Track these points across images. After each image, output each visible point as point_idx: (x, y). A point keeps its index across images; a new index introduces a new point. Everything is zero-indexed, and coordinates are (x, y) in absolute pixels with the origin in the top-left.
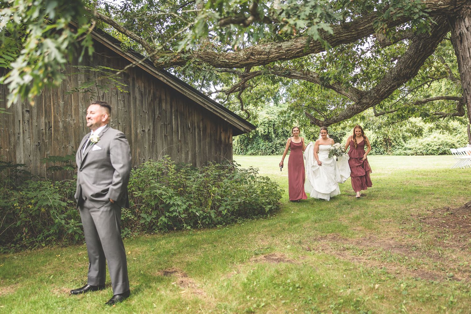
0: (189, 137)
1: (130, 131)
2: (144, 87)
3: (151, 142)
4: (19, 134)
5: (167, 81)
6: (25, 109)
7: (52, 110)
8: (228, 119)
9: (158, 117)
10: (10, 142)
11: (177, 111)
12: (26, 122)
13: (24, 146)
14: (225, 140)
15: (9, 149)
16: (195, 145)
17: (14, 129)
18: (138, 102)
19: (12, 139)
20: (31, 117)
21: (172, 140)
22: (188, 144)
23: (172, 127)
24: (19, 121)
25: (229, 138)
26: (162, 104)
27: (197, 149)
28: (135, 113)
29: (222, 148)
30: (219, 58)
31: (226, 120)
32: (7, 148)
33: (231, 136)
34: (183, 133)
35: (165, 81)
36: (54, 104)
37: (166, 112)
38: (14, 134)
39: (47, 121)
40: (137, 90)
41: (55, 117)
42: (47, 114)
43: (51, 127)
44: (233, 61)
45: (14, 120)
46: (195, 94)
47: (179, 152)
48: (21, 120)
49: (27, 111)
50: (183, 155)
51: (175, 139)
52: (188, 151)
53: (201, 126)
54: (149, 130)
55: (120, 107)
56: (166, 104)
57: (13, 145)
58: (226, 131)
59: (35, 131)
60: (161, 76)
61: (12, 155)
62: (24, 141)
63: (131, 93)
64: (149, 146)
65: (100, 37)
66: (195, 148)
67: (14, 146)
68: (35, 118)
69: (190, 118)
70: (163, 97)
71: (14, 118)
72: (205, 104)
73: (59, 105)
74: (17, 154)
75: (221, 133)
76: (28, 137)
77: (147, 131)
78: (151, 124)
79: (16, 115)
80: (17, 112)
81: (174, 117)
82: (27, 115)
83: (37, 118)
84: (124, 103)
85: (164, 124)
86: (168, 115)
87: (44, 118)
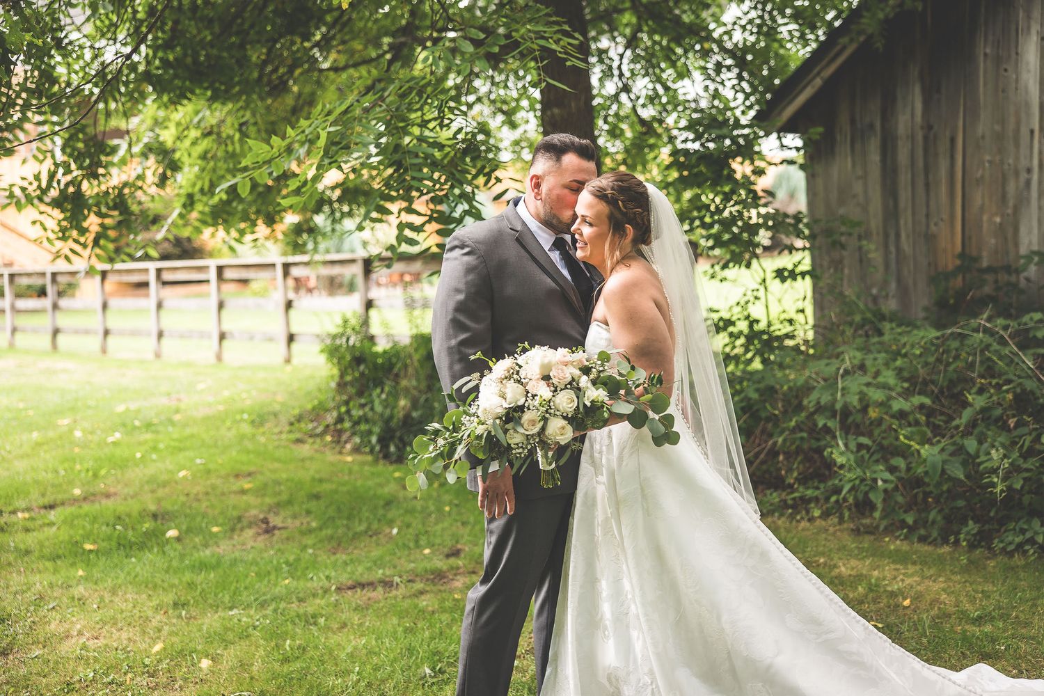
4: (1029, 171)
10: (1004, 196)
13: (1040, 208)
15: (1002, 216)
17: (1017, 159)
19: (1011, 188)
24: (1032, 132)
32: (996, 214)
38: (1017, 173)
45: (1017, 131)
57: (1011, 203)
61: (1010, 235)
71: (1018, 123)
74: (1023, 230)
79: (1023, 115)
80: (1027, 105)
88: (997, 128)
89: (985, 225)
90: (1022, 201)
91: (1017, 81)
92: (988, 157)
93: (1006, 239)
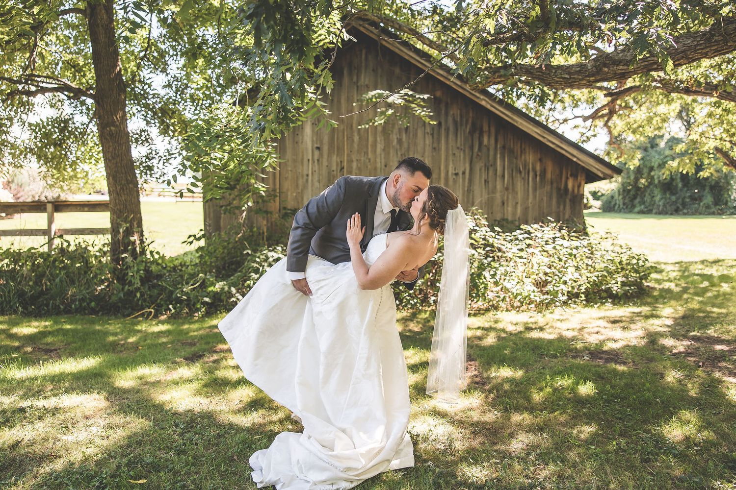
0: (519, 185)
1: (440, 174)
2: (461, 116)
3: (466, 189)
4: (307, 175)
5: (492, 106)
6: (316, 146)
7: (346, 147)
8: (578, 159)
9: (478, 155)
10: (297, 185)
11: (504, 147)
12: (316, 161)
13: (312, 190)
14: (573, 190)
15: (296, 193)
16: (528, 195)
17: (303, 170)
18: (451, 136)
19: (300, 182)
20: (321, 155)
21: (495, 187)
22: (517, 193)
23: (496, 170)
24: (309, 160)
25: (579, 186)
26: (483, 137)
27: (530, 200)
28: (447, 149)
29: (568, 201)
30: (556, 72)
31: (575, 159)
32: (294, 192)
33: (583, 183)
34: (512, 177)
35: (489, 107)
36: (347, 139)
37: (488, 149)
38: (303, 176)
39: (339, 161)
40: (450, 119)
41: (348, 155)
42: (340, 151)
43: (343, 168)
44: (576, 76)
45: (302, 159)
46: (530, 124)
47: (503, 204)
48: (310, 158)
49: (318, 148)
50: (510, 209)
51: (499, 186)
52: (517, 203)
53: (538, 168)
54: (464, 173)
55: (427, 142)
56: (489, 137)
57: (300, 189)
58: (575, 176)
59: (324, 172)
60: (483, 99)
62: (313, 185)
63: (443, 124)
64: (463, 195)
65: (405, 51)
66: (528, 199)
67: (302, 190)
68: (325, 156)
69: (523, 157)
70: (485, 128)
71: (303, 156)
72: (544, 137)
73: (353, 141)
75: (567, 178)
76: (317, 179)
77: (460, 173)
78: (467, 166)
79: (305, 153)
80: (307, 149)
81: (499, 156)
82: (317, 153)
83: (328, 156)
84: (433, 137)
85: (485, 165)
86: (492, 153)
87: (335, 156)
88: (294, 157)
89: (289, 197)
90: (305, 186)
91: (302, 139)
92: (290, 169)
93: (298, 202)
